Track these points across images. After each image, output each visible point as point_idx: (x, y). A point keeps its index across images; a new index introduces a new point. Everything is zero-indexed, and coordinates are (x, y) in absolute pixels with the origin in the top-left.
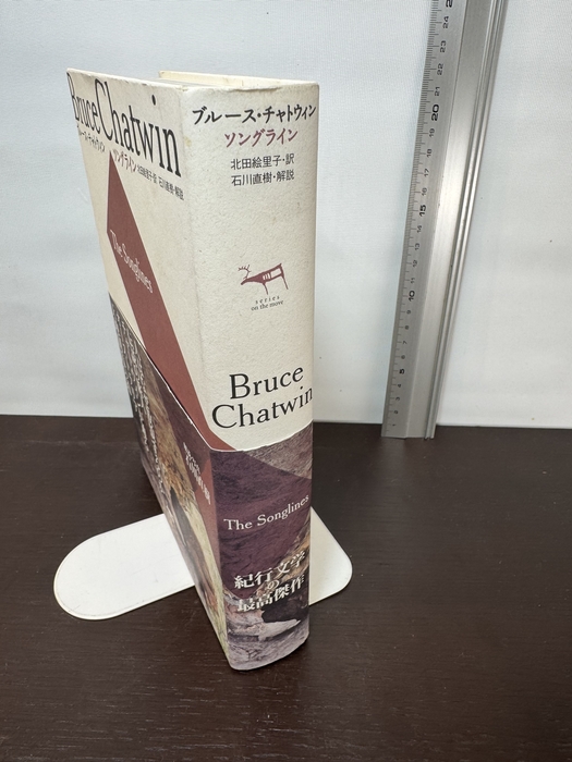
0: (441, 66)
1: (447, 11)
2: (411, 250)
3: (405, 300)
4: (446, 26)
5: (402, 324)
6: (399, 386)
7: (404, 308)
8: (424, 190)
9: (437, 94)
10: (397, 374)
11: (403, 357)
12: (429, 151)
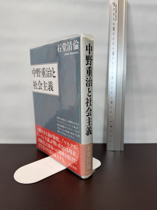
0: (113, 43)
2: (110, 89)
3: (110, 104)
5: (110, 111)
7: (110, 106)
8: (112, 73)
10: (110, 128)
11: (111, 122)
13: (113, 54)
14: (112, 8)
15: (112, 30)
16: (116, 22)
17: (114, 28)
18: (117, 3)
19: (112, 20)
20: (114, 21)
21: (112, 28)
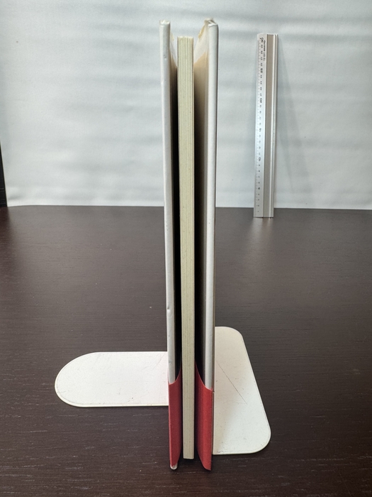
0: (261, 88)
1: (261, 74)
2: (258, 143)
3: (258, 161)
4: (261, 77)
5: (257, 170)
6: (259, 194)
7: (258, 164)
8: (260, 124)
9: (261, 95)
10: (257, 190)
11: (259, 183)
12: (260, 112)
13: (261, 102)
14: (260, 45)
15: (260, 72)
16: (265, 62)
17: (262, 69)
18: (265, 39)
19: (260, 60)
20: (262, 61)
21: (260, 69)
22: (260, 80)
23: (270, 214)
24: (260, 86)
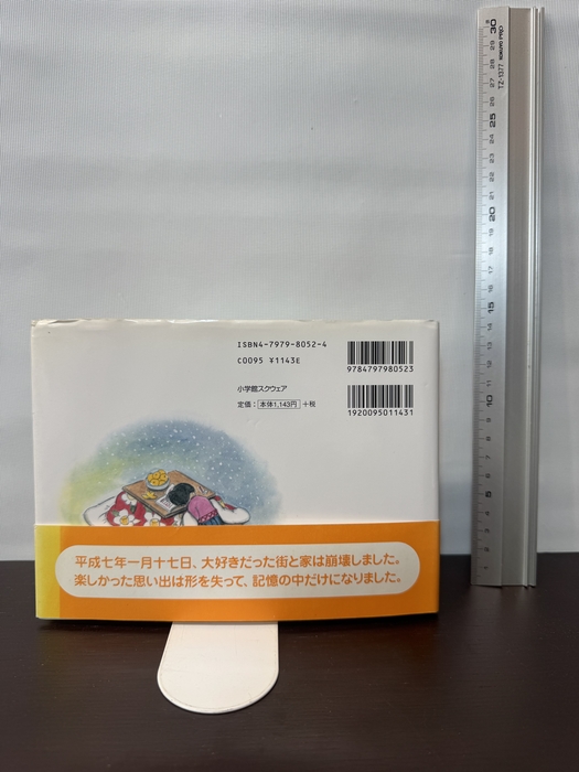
0: (492, 174)
1: (492, 131)
2: (484, 350)
3: (483, 406)
4: (492, 142)
6: (487, 513)
7: (482, 417)
8: (491, 288)
9: (492, 198)
11: (488, 476)
12: (491, 250)
13: (492, 218)
15: (486, 125)
16: (503, 95)
18: (503, 22)
19: (486, 87)
21: (487, 117)
22: (487, 148)
23: (526, 576)
24: (486, 168)
